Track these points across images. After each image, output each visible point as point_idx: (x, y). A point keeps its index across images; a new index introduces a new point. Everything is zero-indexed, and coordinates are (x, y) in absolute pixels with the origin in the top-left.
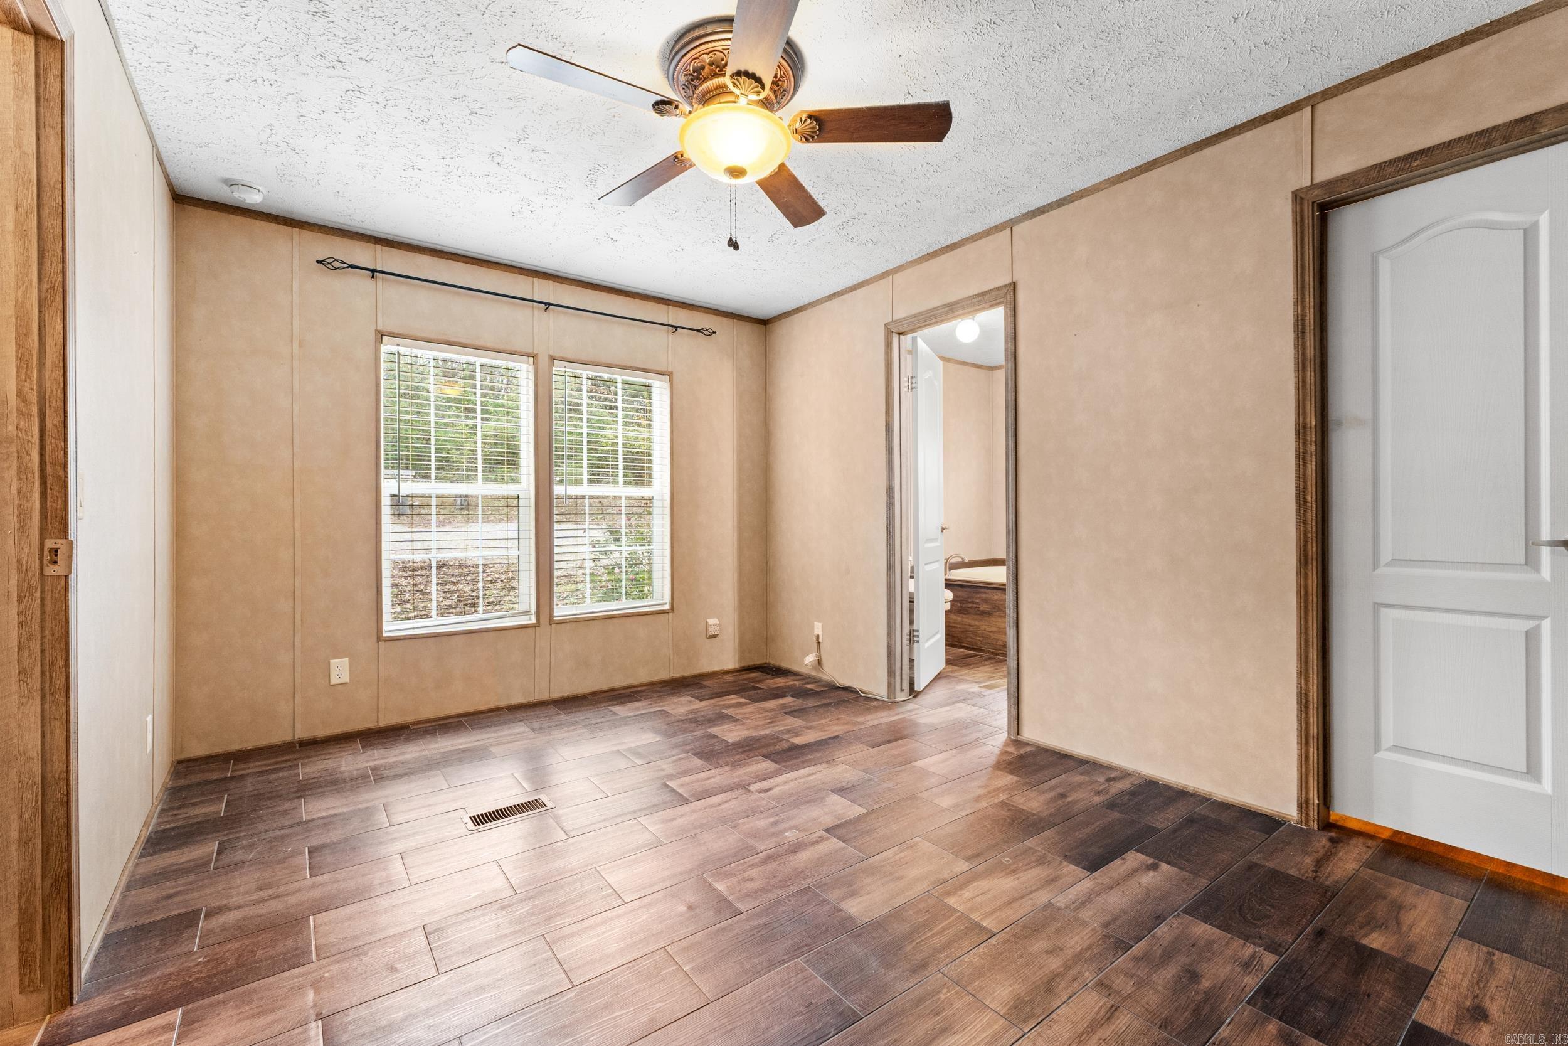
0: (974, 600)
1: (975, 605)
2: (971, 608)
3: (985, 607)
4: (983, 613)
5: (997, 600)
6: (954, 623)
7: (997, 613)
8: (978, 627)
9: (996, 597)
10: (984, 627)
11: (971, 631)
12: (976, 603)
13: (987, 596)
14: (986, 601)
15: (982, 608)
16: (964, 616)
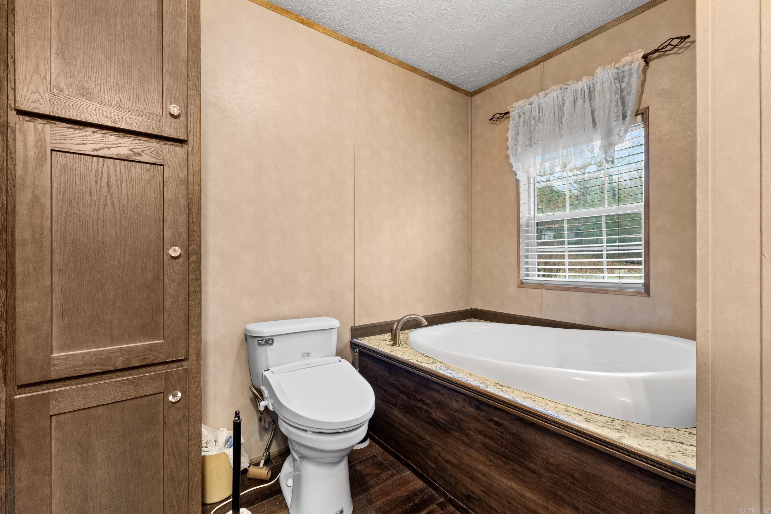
0: (425, 399)
1: (425, 407)
2: (420, 408)
3: (438, 415)
4: (435, 423)
5: (457, 411)
6: (400, 424)
7: (457, 434)
8: (429, 444)
9: (455, 405)
10: (437, 448)
11: (420, 446)
12: (427, 405)
13: (442, 398)
14: (440, 405)
15: (434, 416)
16: (412, 419)
